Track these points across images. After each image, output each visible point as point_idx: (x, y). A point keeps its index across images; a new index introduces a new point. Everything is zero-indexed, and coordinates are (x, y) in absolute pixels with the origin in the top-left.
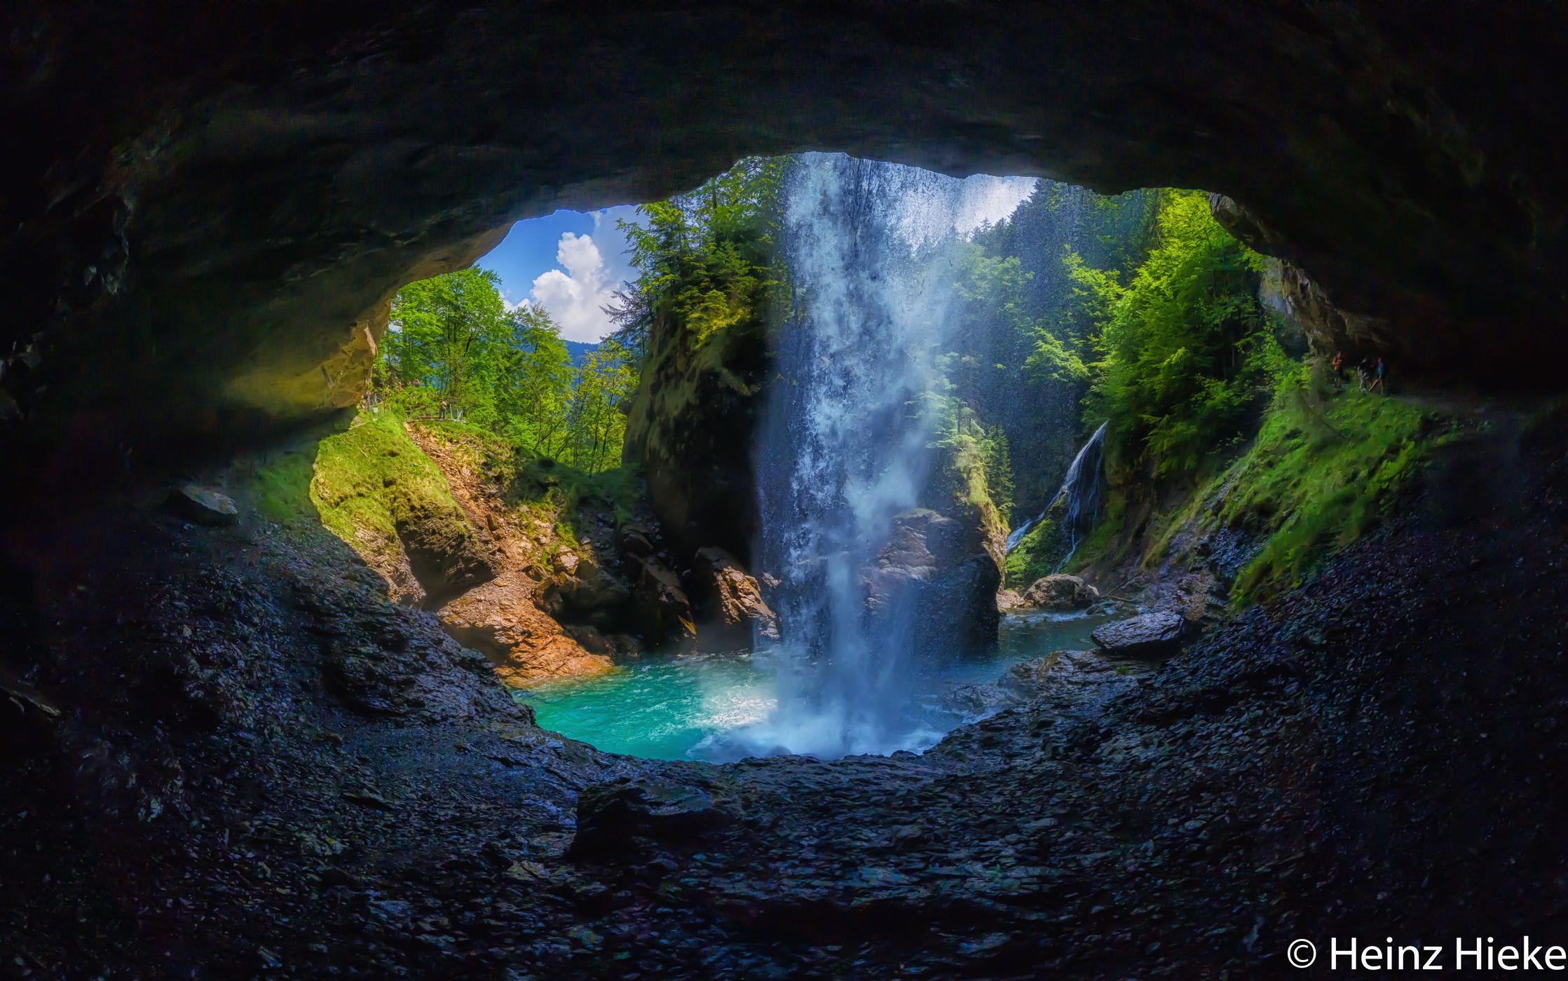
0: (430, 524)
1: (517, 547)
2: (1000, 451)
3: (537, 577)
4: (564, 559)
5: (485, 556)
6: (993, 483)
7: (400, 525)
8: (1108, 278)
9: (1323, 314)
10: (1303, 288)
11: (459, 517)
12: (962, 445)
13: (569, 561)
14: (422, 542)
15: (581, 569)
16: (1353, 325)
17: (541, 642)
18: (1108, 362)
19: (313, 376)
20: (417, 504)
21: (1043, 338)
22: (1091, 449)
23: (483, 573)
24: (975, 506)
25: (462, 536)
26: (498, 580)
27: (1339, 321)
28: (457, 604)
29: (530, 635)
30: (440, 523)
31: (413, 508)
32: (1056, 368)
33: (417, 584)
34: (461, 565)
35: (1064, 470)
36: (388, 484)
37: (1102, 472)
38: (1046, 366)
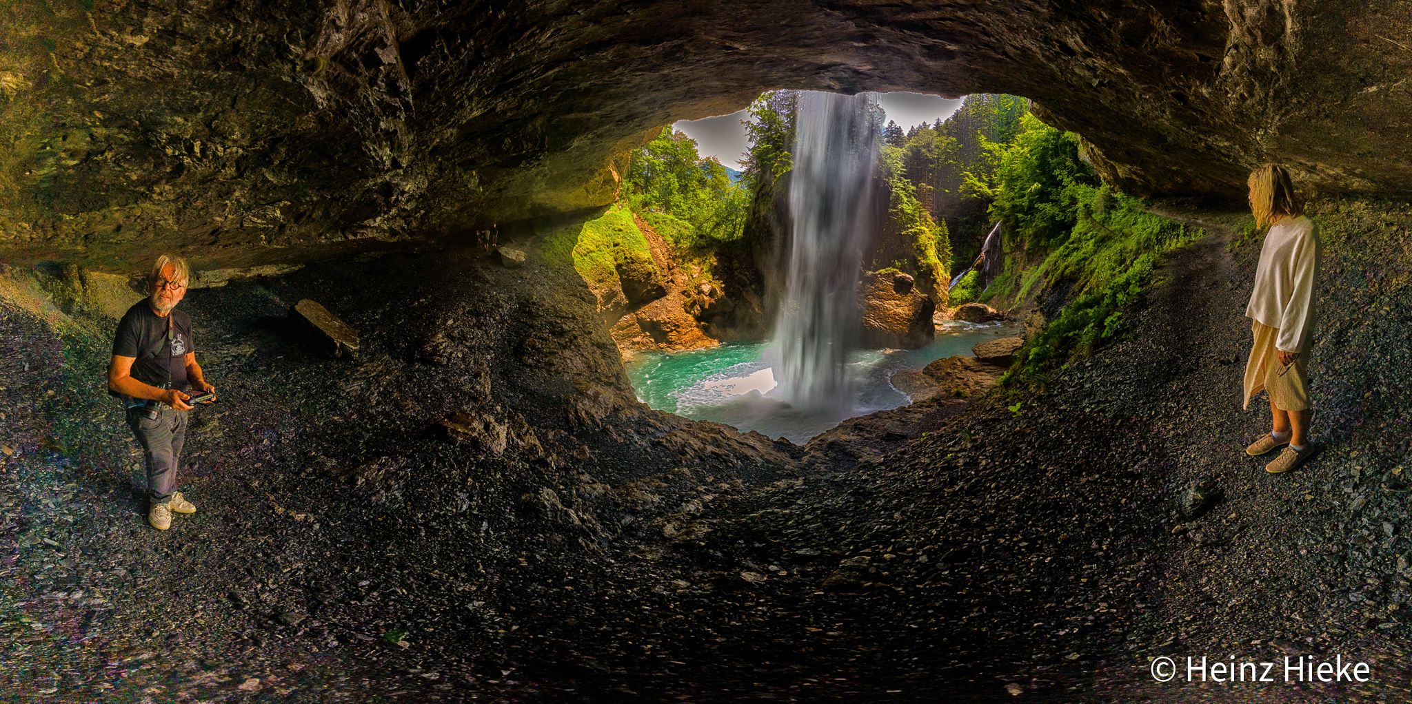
0: (633, 266)
1: (681, 278)
2: (944, 236)
3: (689, 296)
4: (703, 287)
5: (662, 284)
6: (940, 251)
7: (618, 267)
8: (1000, 147)
9: (1106, 163)
10: (1092, 149)
11: (650, 263)
12: (924, 232)
13: (706, 288)
14: (628, 275)
15: (712, 293)
16: (1121, 171)
17: (684, 331)
18: (1000, 189)
19: (581, 191)
20: (628, 256)
21: (968, 176)
22: (995, 233)
23: (661, 293)
24: (928, 266)
25: (650, 274)
26: (669, 297)
27: (1113, 168)
28: (646, 308)
29: (679, 327)
30: (639, 266)
31: (626, 258)
32: (975, 192)
33: (624, 297)
34: (649, 288)
35: (982, 246)
36: (615, 245)
37: (1001, 246)
38: (971, 190)
